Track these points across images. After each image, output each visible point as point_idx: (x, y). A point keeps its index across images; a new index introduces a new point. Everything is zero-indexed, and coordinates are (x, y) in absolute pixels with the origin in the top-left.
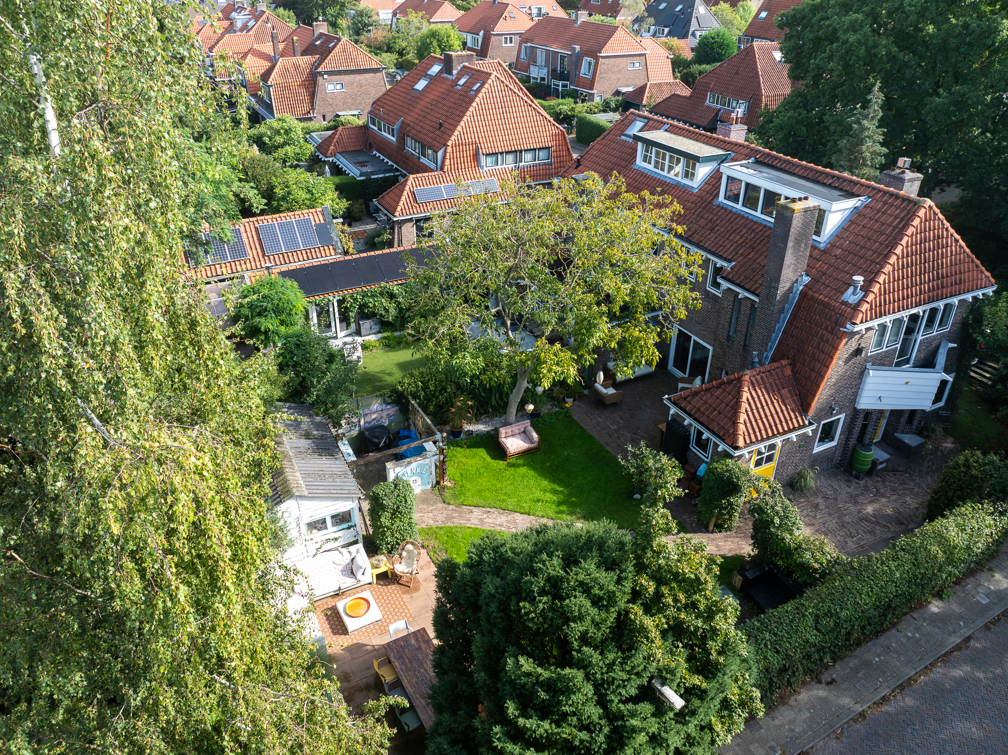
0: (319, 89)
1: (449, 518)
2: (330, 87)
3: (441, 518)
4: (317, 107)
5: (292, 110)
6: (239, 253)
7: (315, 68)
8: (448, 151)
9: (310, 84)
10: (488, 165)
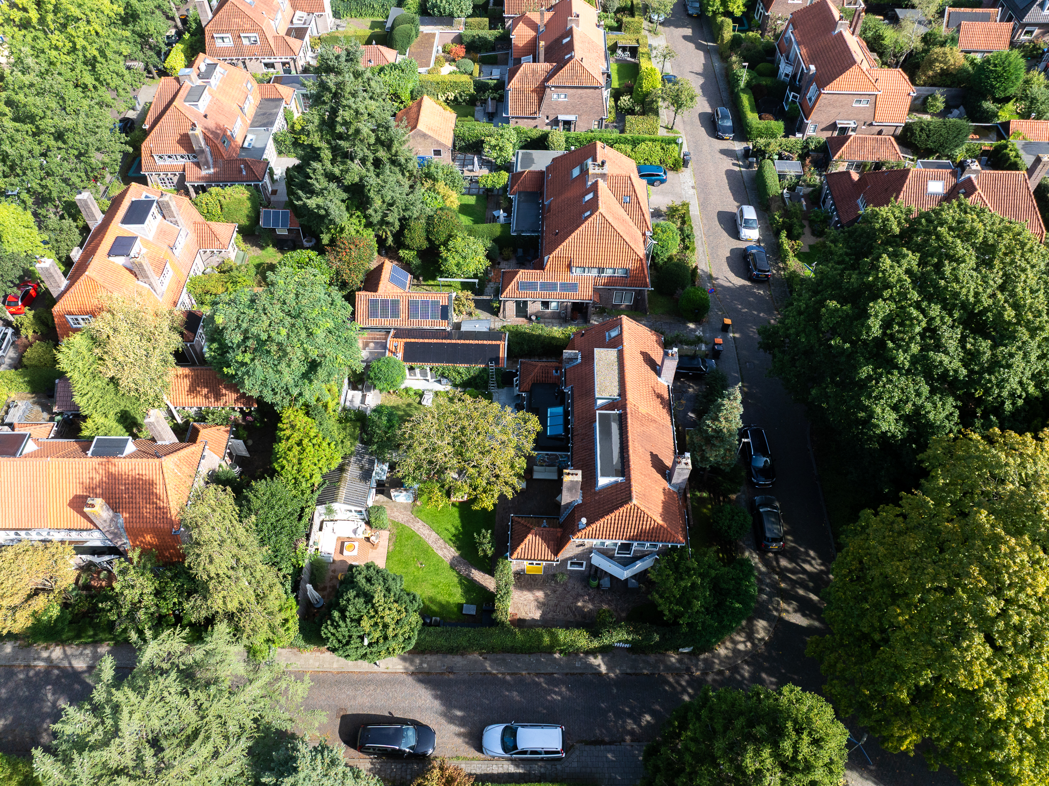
0: (546, 98)
1: (408, 521)
2: (554, 97)
3: (405, 520)
4: (542, 109)
5: (523, 110)
6: (395, 314)
7: (547, 79)
8: (550, 260)
9: (541, 91)
10: (577, 272)
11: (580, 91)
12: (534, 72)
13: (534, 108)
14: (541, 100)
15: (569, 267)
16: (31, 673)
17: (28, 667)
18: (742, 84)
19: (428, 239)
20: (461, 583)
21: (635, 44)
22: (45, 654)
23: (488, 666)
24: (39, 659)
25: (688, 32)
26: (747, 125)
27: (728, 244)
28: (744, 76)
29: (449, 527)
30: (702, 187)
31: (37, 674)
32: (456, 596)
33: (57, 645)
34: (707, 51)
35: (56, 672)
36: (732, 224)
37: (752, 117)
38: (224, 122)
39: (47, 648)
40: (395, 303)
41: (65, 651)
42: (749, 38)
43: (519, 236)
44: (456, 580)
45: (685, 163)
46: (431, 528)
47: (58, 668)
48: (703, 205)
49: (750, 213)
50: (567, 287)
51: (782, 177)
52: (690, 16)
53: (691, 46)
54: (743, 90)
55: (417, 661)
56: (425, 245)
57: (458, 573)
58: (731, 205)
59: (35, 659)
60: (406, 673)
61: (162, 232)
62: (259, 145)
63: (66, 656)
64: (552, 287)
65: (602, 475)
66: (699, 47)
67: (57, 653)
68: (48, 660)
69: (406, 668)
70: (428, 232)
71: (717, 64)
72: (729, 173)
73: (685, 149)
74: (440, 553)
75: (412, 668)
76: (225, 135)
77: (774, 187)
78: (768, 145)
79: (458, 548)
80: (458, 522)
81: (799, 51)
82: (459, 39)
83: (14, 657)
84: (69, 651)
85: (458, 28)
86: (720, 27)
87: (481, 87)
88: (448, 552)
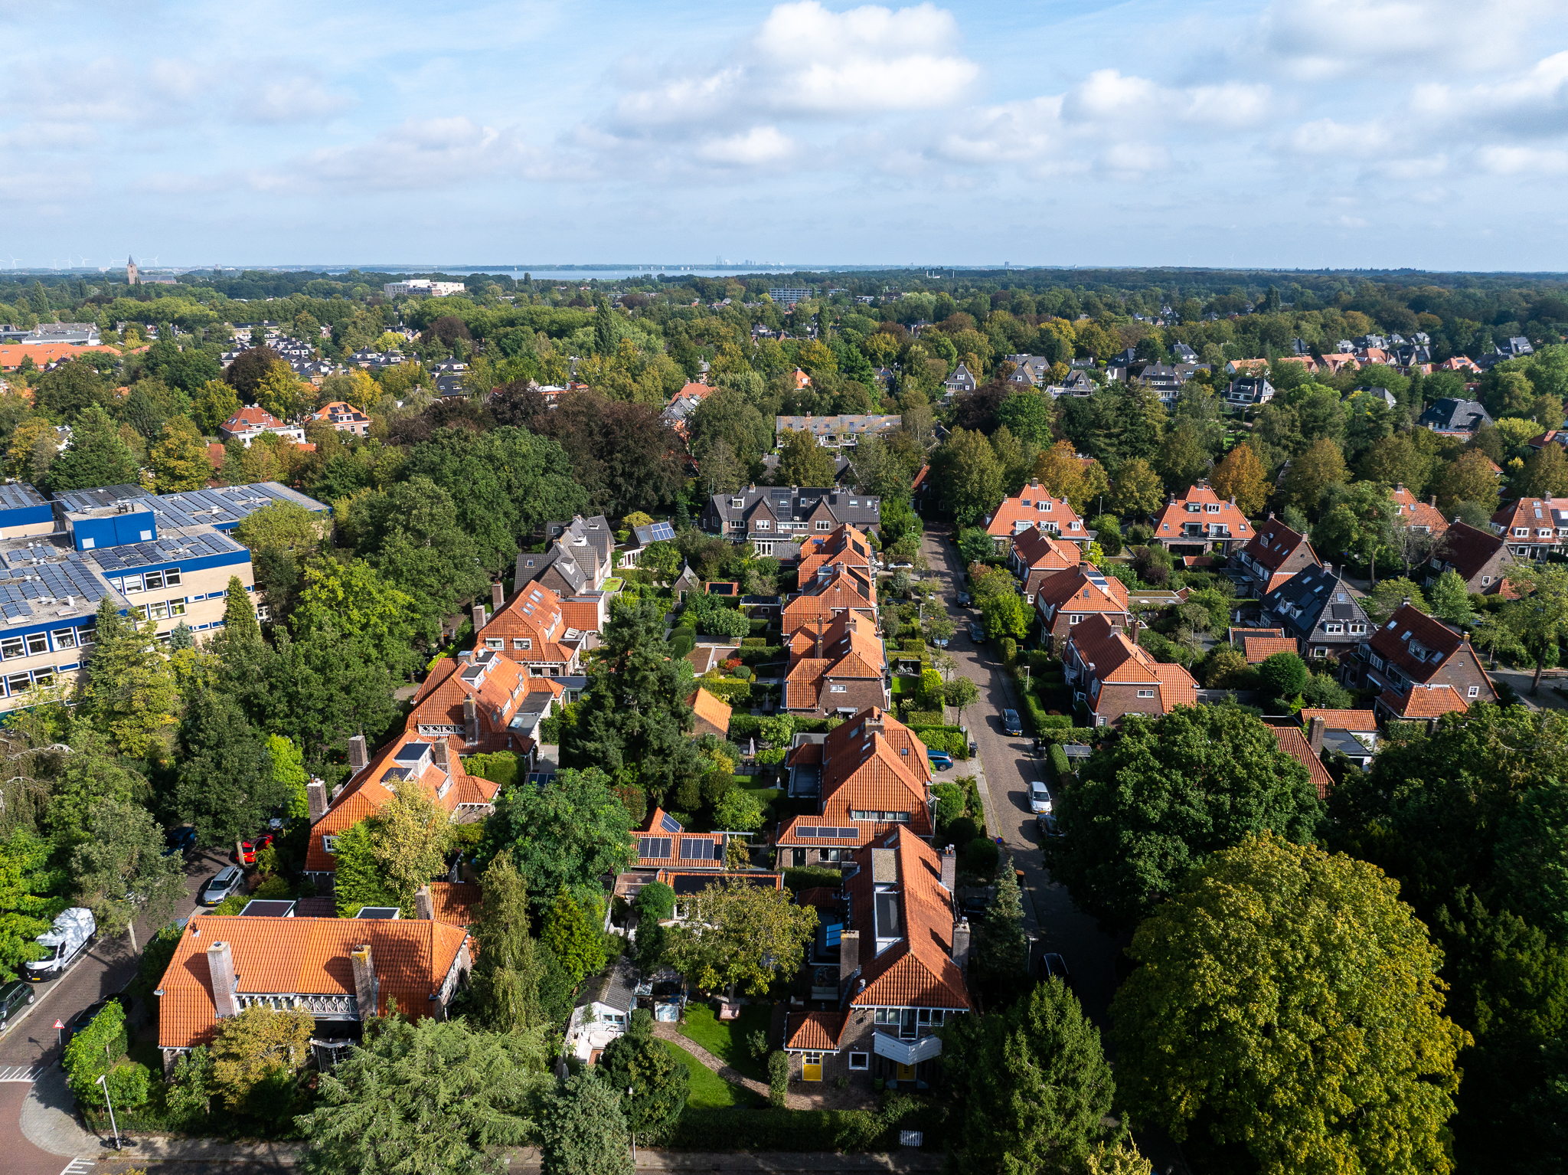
0: (824, 689)
1: (672, 1038)
2: (833, 688)
3: (669, 1036)
4: (821, 701)
5: (801, 701)
6: (666, 853)
7: (825, 672)
8: (829, 804)
9: (819, 683)
10: (857, 818)
11: (859, 683)
12: (812, 667)
13: (813, 701)
14: (819, 692)
15: (849, 811)
16: (228, 1168)
17: (226, 1162)
18: (1027, 688)
19: (702, 798)
20: (730, 1088)
21: (916, 659)
22: (247, 1150)
23: (760, 1164)
24: (239, 1154)
25: (974, 655)
26: (1034, 719)
27: (1019, 817)
28: (1028, 682)
29: (718, 1042)
30: (992, 774)
31: (235, 1169)
32: (726, 1099)
33: (262, 1142)
34: (992, 669)
35: (258, 1167)
36: (1023, 801)
37: (1039, 714)
38: (494, 699)
39: (249, 1145)
40: (667, 842)
41: (270, 1148)
42: (1034, 655)
43: (797, 799)
44: (725, 1086)
45: (972, 753)
46: (698, 1044)
47: (260, 1163)
48: (992, 787)
49: (1040, 787)
50: (845, 833)
51: (1071, 759)
52: (975, 642)
53: (977, 666)
54: (1029, 693)
55: (679, 1158)
56: (698, 805)
57: (728, 1081)
58: (1021, 786)
59: (234, 1155)
60: (666, 1171)
61: (429, 774)
62: (526, 726)
63: (271, 1151)
64: (831, 832)
65: (880, 935)
66: (984, 666)
67: (262, 1149)
68: (251, 1155)
69: (665, 1165)
70: (702, 790)
71: (1004, 679)
72: (1019, 763)
73: (971, 739)
74: (707, 1065)
75: (672, 1165)
76: (495, 710)
77: (1063, 764)
78: (1056, 733)
79: (728, 1060)
80: (728, 1038)
81: (1080, 656)
82: (735, 654)
83: (211, 1152)
84: (275, 1147)
85: (735, 645)
86: (1004, 648)
87: (757, 690)
88: (719, 1064)
